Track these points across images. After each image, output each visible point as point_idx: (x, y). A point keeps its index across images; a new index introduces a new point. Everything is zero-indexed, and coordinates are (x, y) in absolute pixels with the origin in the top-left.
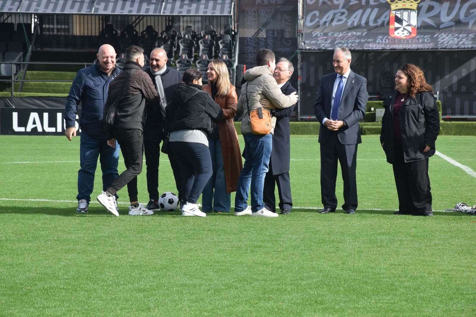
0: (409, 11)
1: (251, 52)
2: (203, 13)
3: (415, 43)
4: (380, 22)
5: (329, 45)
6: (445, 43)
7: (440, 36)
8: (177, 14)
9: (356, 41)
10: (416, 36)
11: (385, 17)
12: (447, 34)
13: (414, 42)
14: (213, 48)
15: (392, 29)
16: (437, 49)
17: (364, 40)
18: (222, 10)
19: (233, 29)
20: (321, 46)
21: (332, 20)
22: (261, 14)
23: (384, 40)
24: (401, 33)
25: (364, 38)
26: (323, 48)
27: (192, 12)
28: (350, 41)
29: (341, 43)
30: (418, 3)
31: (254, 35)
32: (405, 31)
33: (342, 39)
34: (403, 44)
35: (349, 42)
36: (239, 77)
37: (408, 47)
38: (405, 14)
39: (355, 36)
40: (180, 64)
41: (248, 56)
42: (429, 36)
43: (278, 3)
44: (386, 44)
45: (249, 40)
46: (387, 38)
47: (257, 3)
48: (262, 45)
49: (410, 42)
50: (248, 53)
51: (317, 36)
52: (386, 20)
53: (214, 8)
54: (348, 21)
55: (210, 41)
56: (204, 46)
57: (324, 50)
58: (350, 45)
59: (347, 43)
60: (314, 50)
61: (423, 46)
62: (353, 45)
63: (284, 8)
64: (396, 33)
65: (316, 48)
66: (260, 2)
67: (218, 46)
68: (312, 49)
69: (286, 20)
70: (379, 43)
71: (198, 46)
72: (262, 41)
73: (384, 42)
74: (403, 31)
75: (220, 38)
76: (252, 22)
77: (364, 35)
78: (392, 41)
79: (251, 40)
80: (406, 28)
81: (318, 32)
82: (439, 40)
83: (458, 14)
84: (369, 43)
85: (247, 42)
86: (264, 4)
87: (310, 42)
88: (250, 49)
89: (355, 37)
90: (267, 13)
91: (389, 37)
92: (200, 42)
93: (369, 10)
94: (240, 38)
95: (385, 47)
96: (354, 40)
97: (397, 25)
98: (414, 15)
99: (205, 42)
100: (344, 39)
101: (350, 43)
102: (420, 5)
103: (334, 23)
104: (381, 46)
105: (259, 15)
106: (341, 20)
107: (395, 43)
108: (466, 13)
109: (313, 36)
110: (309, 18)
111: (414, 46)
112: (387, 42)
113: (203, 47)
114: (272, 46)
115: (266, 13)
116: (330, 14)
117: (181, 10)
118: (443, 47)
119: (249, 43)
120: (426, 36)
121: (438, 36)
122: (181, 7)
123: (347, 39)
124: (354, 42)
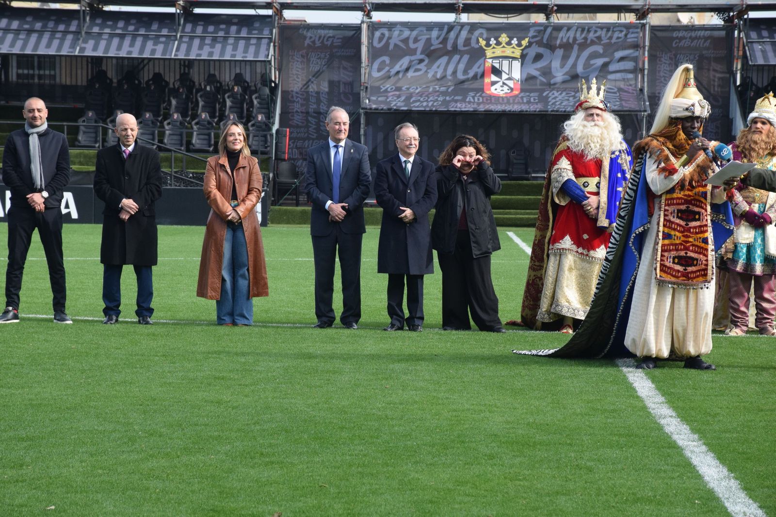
0: (511, 60)
1: (297, 112)
2: (231, 57)
3: (519, 103)
4: (471, 74)
5: (402, 104)
6: (558, 103)
7: (550, 94)
8: (195, 58)
9: (439, 99)
10: (520, 94)
11: (479, 68)
12: (560, 92)
13: (516, 101)
14: (245, 105)
15: (488, 83)
16: (547, 111)
17: (450, 97)
18: (257, 53)
19: (273, 79)
20: (392, 105)
21: (407, 70)
22: (312, 59)
23: (476, 99)
24: (499, 89)
25: (450, 94)
26: (395, 107)
27: (214, 55)
28: (431, 98)
29: (419, 101)
30: (522, 50)
31: (301, 89)
32: (505, 86)
33: (421, 96)
34: (501, 104)
35: (429, 100)
36: (279, 145)
37: (508, 108)
38: (505, 63)
39: (438, 91)
40: (198, 126)
41: (293, 116)
42: (537, 94)
43: (335, 44)
44: (479, 104)
45: (294, 94)
46: (480, 96)
47: (306, 45)
48: (313, 101)
49: (511, 101)
50: (293, 112)
51: (386, 91)
52: (480, 71)
53: (246, 51)
54: (428, 71)
55: (241, 94)
56: (232, 102)
57: (395, 110)
58: (430, 104)
59: (427, 101)
60: (382, 109)
61: (528, 107)
62: (435, 104)
63: (343, 52)
64: (493, 88)
65: (385, 108)
66: (311, 43)
67: (252, 102)
68: (380, 108)
69: (345, 68)
70: (470, 102)
71: (224, 101)
72: (312, 96)
73: (476, 100)
74: (502, 86)
75: (256, 91)
76: (300, 70)
77: (450, 90)
78: (487, 100)
79: (298, 95)
80: (506, 82)
81: (388, 86)
82: (550, 99)
83: (574, 65)
84: (456, 101)
85: (292, 97)
86: (316, 46)
87: (377, 99)
88: (297, 107)
89: (438, 93)
90: (320, 58)
91: (484, 95)
92: (226, 96)
93: (456, 57)
94: (282, 92)
95: (478, 108)
96: (436, 98)
97: (494, 78)
98: (517, 65)
99: (233, 96)
100: (424, 95)
101: (431, 101)
102: (525, 52)
103: (410, 74)
104: (473, 106)
105: (308, 60)
106: (420, 70)
107: (491, 103)
108: (584, 65)
109: (382, 90)
110: (376, 65)
111: (516, 108)
112: (481, 100)
113: (231, 104)
114: (326, 103)
115: (318, 59)
116: (405, 62)
117: (200, 52)
118: (555, 109)
119: (295, 99)
120: (532, 94)
121: (548, 94)
122: (201, 47)
123: (427, 96)
124: (437, 100)
